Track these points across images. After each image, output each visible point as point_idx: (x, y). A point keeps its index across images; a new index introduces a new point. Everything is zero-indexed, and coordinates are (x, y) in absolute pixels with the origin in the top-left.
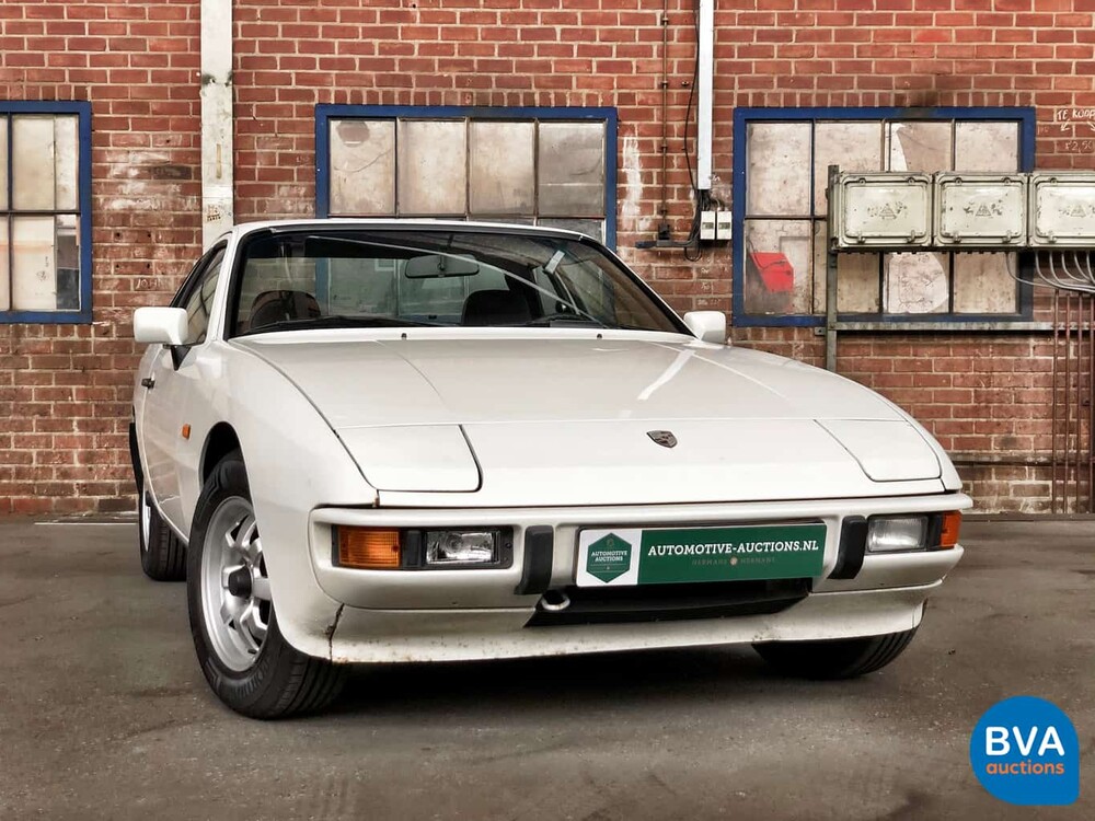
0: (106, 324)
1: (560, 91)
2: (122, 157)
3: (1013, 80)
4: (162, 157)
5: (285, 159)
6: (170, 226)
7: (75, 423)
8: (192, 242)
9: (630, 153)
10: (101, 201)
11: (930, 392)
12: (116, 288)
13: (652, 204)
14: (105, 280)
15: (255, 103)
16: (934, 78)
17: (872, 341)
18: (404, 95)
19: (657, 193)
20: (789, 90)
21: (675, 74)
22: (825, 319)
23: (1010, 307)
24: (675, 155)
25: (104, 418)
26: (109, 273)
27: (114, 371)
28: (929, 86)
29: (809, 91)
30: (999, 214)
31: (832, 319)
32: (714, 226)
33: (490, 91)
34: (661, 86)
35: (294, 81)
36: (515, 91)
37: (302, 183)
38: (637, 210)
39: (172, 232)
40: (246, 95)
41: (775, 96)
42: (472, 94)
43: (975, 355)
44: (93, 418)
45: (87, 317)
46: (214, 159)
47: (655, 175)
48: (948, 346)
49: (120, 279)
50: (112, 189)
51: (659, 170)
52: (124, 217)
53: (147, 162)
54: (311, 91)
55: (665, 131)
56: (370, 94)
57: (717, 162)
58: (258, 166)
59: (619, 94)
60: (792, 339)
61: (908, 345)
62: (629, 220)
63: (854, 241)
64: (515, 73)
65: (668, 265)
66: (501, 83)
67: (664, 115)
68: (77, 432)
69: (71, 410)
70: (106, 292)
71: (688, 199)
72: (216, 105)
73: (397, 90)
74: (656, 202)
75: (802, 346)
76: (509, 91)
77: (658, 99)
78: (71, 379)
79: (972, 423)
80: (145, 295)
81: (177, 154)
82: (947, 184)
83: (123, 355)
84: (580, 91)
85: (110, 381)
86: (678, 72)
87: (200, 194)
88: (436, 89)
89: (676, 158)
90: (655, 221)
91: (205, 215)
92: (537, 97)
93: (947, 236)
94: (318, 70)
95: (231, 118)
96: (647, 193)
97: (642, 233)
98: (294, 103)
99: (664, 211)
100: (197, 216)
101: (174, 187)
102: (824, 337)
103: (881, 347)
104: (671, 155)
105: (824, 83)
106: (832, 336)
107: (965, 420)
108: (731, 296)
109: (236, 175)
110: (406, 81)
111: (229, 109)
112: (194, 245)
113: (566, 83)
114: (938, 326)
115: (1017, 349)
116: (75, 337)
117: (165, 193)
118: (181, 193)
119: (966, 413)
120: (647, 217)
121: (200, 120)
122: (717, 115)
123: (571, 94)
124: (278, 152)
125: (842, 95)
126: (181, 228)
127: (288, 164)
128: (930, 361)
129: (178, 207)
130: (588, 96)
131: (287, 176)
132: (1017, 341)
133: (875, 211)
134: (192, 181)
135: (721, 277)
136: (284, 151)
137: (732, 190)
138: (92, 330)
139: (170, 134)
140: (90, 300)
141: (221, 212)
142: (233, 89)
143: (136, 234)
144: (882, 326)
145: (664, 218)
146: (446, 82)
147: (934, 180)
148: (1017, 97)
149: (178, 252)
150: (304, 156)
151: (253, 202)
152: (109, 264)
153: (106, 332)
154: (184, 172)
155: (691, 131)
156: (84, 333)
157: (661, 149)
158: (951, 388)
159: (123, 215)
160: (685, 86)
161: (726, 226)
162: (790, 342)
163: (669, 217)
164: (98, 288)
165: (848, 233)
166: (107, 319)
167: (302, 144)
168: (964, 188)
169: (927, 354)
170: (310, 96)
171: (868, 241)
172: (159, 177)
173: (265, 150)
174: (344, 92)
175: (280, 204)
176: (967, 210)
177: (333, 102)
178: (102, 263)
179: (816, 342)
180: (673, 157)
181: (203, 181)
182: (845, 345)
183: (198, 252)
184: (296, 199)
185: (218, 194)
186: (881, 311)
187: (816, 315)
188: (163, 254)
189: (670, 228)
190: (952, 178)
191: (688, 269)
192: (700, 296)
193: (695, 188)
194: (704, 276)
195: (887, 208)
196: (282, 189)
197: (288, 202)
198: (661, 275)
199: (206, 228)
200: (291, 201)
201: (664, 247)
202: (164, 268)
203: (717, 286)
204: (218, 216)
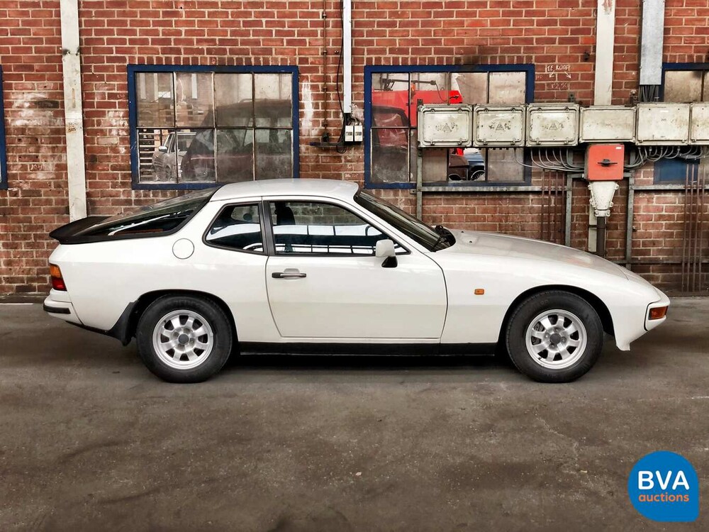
0: (15, 189)
1: (266, 56)
2: (20, 96)
3: (522, 49)
4: (42, 96)
5: (111, 96)
6: (48, 134)
7: (1, 244)
8: (60, 143)
9: (306, 92)
10: (10, 121)
11: (474, 225)
12: (20, 169)
13: (319, 121)
14: (14, 165)
15: (93, 65)
16: (477, 47)
17: (443, 197)
18: (177, 59)
19: (322, 114)
20: (395, 56)
21: (331, 46)
22: (416, 184)
23: (520, 178)
25: (17, 242)
26: (16, 161)
27: (21, 216)
28: (474, 52)
29: (406, 56)
30: (509, 129)
31: (419, 184)
32: (353, 134)
33: (226, 56)
34: (323, 54)
35: (114, 52)
36: (240, 56)
37: (121, 110)
38: (310, 124)
39: (49, 138)
40: (88, 60)
41: (387, 59)
42: (215, 58)
43: (500, 204)
44: (11, 241)
45: (5, 186)
46: (71, 97)
47: (320, 104)
48: (484, 199)
49: (22, 165)
50: (15, 114)
51: (322, 101)
53: (34, 99)
54: (124, 57)
55: (325, 79)
56: (158, 58)
57: (355, 97)
58: (96, 100)
59: (300, 58)
60: (398, 196)
61: (463, 199)
62: (306, 130)
63: (429, 144)
64: (239, 46)
65: (328, 155)
66: (232, 52)
67: (325, 70)
68: (2, 249)
70: (14, 172)
71: (338, 117)
72: (71, 67)
73: (173, 56)
74: (321, 120)
75: (404, 200)
76: (237, 56)
77: (322, 61)
80: (36, 173)
81: (51, 94)
82: (480, 112)
83: (25, 207)
84: (277, 56)
85: (18, 221)
86: (333, 45)
87: (64, 116)
88: (195, 55)
89: (332, 94)
90: (321, 130)
91: (67, 128)
92: (253, 60)
93: (480, 141)
94: (128, 45)
95: (79, 74)
96: (316, 114)
97: (313, 137)
98: (115, 64)
99: (326, 124)
100: (63, 128)
101: (49, 113)
102: (415, 195)
103: (448, 200)
104: (329, 93)
105: (415, 51)
106: (420, 194)
108: (363, 172)
109: (84, 105)
110: (178, 51)
111: (79, 69)
112: (62, 145)
113: (269, 52)
114: (478, 189)
115: (523, 201)
117: (44, 116)
118: (54, 116)
120: (316, 128)
121: (62, 75)
122: (354, 70)
123: (272, 58)
124: (107, 92)
125: (425, 58)
126: (54, 136)
127: (113, 99)
128: (474, 209)
129: (52, 124)
130: (282, 59)
131: (112, 105)
132: (522, 196)
133: (440, 128)
134: (60, 109)
135: (358, 161)
136: (110, 91)
137: (364, 112)
138: (8, 193)
139: (46, 83)
141: (76, 127)
142: (81, 57)
143: (30, 140)
144: (447, 189)
145: (326, 129)
146: (201, 52)
147: (473, 110)
148: (525, 59)
149: (53, 149)
150: (122, 94)
151: (94, 120)
152: (15, 156)
153: (16, 194)
154: (54, 104)
155: (340, 79)
156: (4, 195)
157: (323, 90)
158: (486, 223)
159: (22, 129)
160: (337, 54)
161: (359, 134)
163: (328, 128)
164: (10, 170)
165: (425, 140)
166: (16, 187)
167: (120, 88)
168: (490, 114)
169: (473, 204)
170: (123, 60)
171: (436, 144)
172: (41, 107)
173: (100, 91)
174: (143, 58)
175: (109, 122)
177: (137, 63)
178: (11, 156)
179: (411, 197)
181: (66, 109)
182: (427, 199)
183: (65, 149)
184: (118, 119)
185: (74, 116)
186: (447, 179)
187: (412, 182)
188: (45, 150)
189: (329, 134)
190: (483, 109)
191: (339, 157)
192: (347, 172)
193: (343, 112)
194: (349, 161)
195: (446, 127)
196: (110, 113)
197: (114, 120)
198: (324, 160)
199: (68, 135)
200: (115, 120)
201: (325, 145)
202: (45, 157)
203: (356, 167)
204: (74, 129)
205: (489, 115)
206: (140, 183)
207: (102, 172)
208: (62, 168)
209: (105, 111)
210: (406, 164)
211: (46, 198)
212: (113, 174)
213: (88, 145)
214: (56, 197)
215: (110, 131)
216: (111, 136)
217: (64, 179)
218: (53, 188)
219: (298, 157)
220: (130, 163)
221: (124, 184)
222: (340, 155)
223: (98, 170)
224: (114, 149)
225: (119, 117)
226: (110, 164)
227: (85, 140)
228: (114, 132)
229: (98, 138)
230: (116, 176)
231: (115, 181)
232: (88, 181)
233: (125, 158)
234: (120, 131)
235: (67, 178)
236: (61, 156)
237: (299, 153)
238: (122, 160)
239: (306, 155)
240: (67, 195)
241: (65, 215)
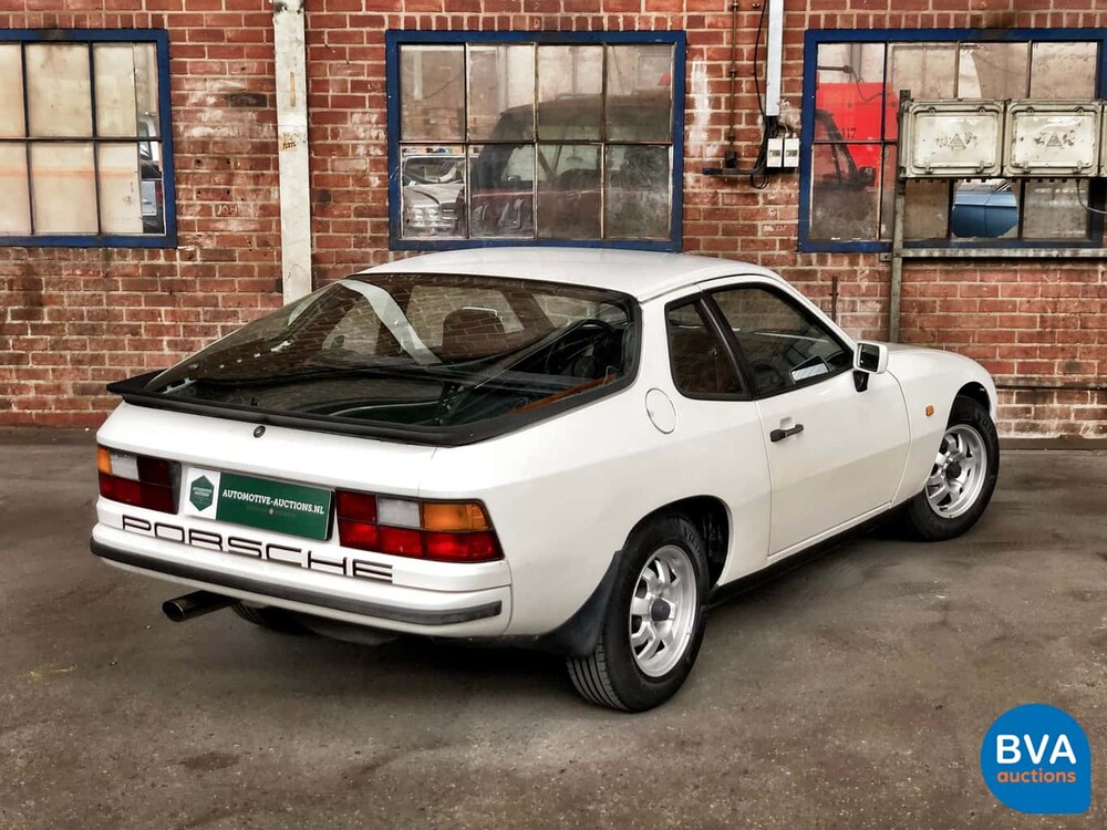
0: (190, 248)
1: (629, 14)
2: (199, 85)
4: (238, 85)
5: (357, 86)
6: (248, 153)
7: (165, 343)
8: (269, 169)
9: (699, 76)
10: (182, 128)
11: (995, 317)
12: (199, 213)
13: (719, 131)
14: (188, 206)
15: (327, 30)
17: (938, 267)
18: (473, 21)
19: (726, 118)
20: (862, 12)
22: (891, 244)
24: (744, 79)
25: (193, 338)
26: (191, 199)
27: (201, 294)
28: (1006, 7)
29: (883, 12)
30: (1071, 144)
31: (898, 245)
32: (780, 154)
33: (558, 15)
34: (732, 8)
35: (364, 7)
36: (583, 15)
37: (373, 110)
38: (704, 136)
39: (249, 158)
40: (318, 21)
41: (847, 18)
42: (540, 18)
43: (1043, 281)
44: (182, 338)
45: (172, 242)
46: (289, 87)
47: (723, 100)
48: (1016, 271)
49: (203, 205)
50: (191, 116)
51: (727, 95)
52: (203, 145)
53: (224, 89)
54: (381, 16)
55: (734, 55)
56: (439, 19)
57: (787, 86)
58: (331, 93)
59: (689, 17)
60: (857, 264)
61: (975, 271)
62: (696, 146)
63: (922, 172)
65: (735, 191)
66: (569, 7)
67: (734, 38)
68: (167, 351)
69: (160, 331)
70: (188, 218)
71: (755, 123)
72: (289, 32)
73: (466, 15)
74: (724, 128)
75: (867, 272)
76: (577, 15)
77: (728, 22)
78: (160, 301)
79: (1036, 348)
80: (226, 221)
81: (253, 82)
82: (1018, 114)
83: (207, 278)
84: (649, 14)
85: (195, 303)
87: (275, 121)
88: (504, 14)
89: (745, 82)
90: (723, 146)
91: (281, 142)
92: (605, 22)
93: (1017, 166)
95: (303, 47)
96: (715, 119)
97: (708, 159)
98: (364, 29)
99: (732, 137)
100: (273, 143)
101: (251, 115)
102: (889, 263)
103: (947, 272)
104: (740, 79)
105: (899, 3)
106: (898, 263)
107: (1029, 345)
108: (797, 222)
109: (310, 102)
110: (474, 6)
111: (302, 37)
112: (271, 172)
113: (635, 6)
114: (1006, 253)
115: (1085, 274)
116: (162, 261)
117: (241, 120)
118: (258, 121)
119: (1031, 337)
120: (715, 143)
121: (273, 48)
122: (787, 37)
123: (640, 17)
124: (350, 79)
125: (916, 16)
126: (258, 156)
127: (359, 91)
128: (996, 288)
129: (255, 135)
130: (657, 19)
131: (359, 103)
132: (1085, 267)
133: (944, 142)
134: (268, 108)
135: (787, 203)
136: (355, 78)
137: (802, 115)
138: (178, 254)
139: (245, 61)
140: (174, 226)
141: (296, 140)
142: (305, 16)
143: (216, 162)
144: (949, 253)
145: (731, 145)
146: (514, 7)
147: (1005, 108)
149: (256, 178)
150: (376, 82)
151: (326, 129)
152: (191, 190)
153: (191, 257)
154: (258, 100)
155: (761, 54)
156: (170, 257)
157: (730, 74)
158: (1017, 313)
159: (203, 142)
160: (756, 8)
161: (793, 153)
162: (855, 268)
163: (737, 143)
164: (181, 214)
165: (916, 164)
166: (191, 243)
167: (373, 71)
169: (994, 280)
170: (379, 21)
171: (936, 171)
172: (236, 105)
173: (338, 77)
174: (413, 18)
175: (353, 132)
176: (1038, 141)
177: (402, 28)
178: (184, 189)
179: (882, 267)
180: (741, 82)
181: (278, 109)
182: (911, 271)
183: (276, 179)
184: (368, 126)
185: (293, 122)
186: (949, 235)
187: (883, 241)
188: (242, 181)
189: (737, 154)
190: (1024, 108)
191: (754, 195)
192: (766, 222)
193: (763, 114)
194: (771, 203)
195: (957, 138)
196: (355, 116)
197: (361, 129)
198: (727, 201)
199: (283, 155)
200: (363, 129)
201: (730, 174)
202: (243, 195)
203: (784, 212)
204: (293, 144)
205: (1036, 119)
206: (404, 238)
207: (340, 219)
208: (271, 212)
209: (345, 114)
210: (874, 209)
211: (241, 263)
212: (358, 223)
213: (316, 173)
214: (260, 263)
215: (355, 147)
216: (356, 156)
217: (274, 232)
218: (255, 247)
219: (680, 195)
220: (387, 204)
221: (375, 241)
222: (756, 191)
223: (333, 216)
224: (361, 179)
225: (370, 123)
226: (353, 206)
227: (312, 165)
228: (361, 151)
229: (333, 161)
230: (361, 227)
231: (361, 235)
232: (316, 234)
233: (378, 195)
234: (372, 148)
235: (279, 230)
236: (269, 191)
237: (683, 187)
238: (374, 200)
239: (697, 191)
240: (280, 259)
241: (276, 294)
